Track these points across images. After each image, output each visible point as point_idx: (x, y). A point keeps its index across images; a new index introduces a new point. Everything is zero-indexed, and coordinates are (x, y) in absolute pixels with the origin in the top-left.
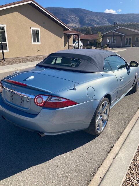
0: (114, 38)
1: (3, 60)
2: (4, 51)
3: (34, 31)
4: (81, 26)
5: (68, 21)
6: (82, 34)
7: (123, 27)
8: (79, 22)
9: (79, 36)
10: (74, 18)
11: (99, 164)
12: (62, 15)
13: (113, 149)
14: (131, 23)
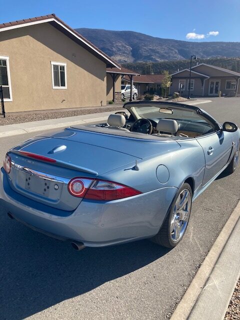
0: (191, 82)
1: (3, 116)
2: (5, 100)
3: (56, 67)
4: (135, 61)
5: (113, 51)
6: (136, 74)
7: (204, 63)
8: (131, 53)
9: (132, 77)
10: (123, 46)
11: (177, 298)
12: (103, 41)
13: (199, 271)
14: (218, 58)
